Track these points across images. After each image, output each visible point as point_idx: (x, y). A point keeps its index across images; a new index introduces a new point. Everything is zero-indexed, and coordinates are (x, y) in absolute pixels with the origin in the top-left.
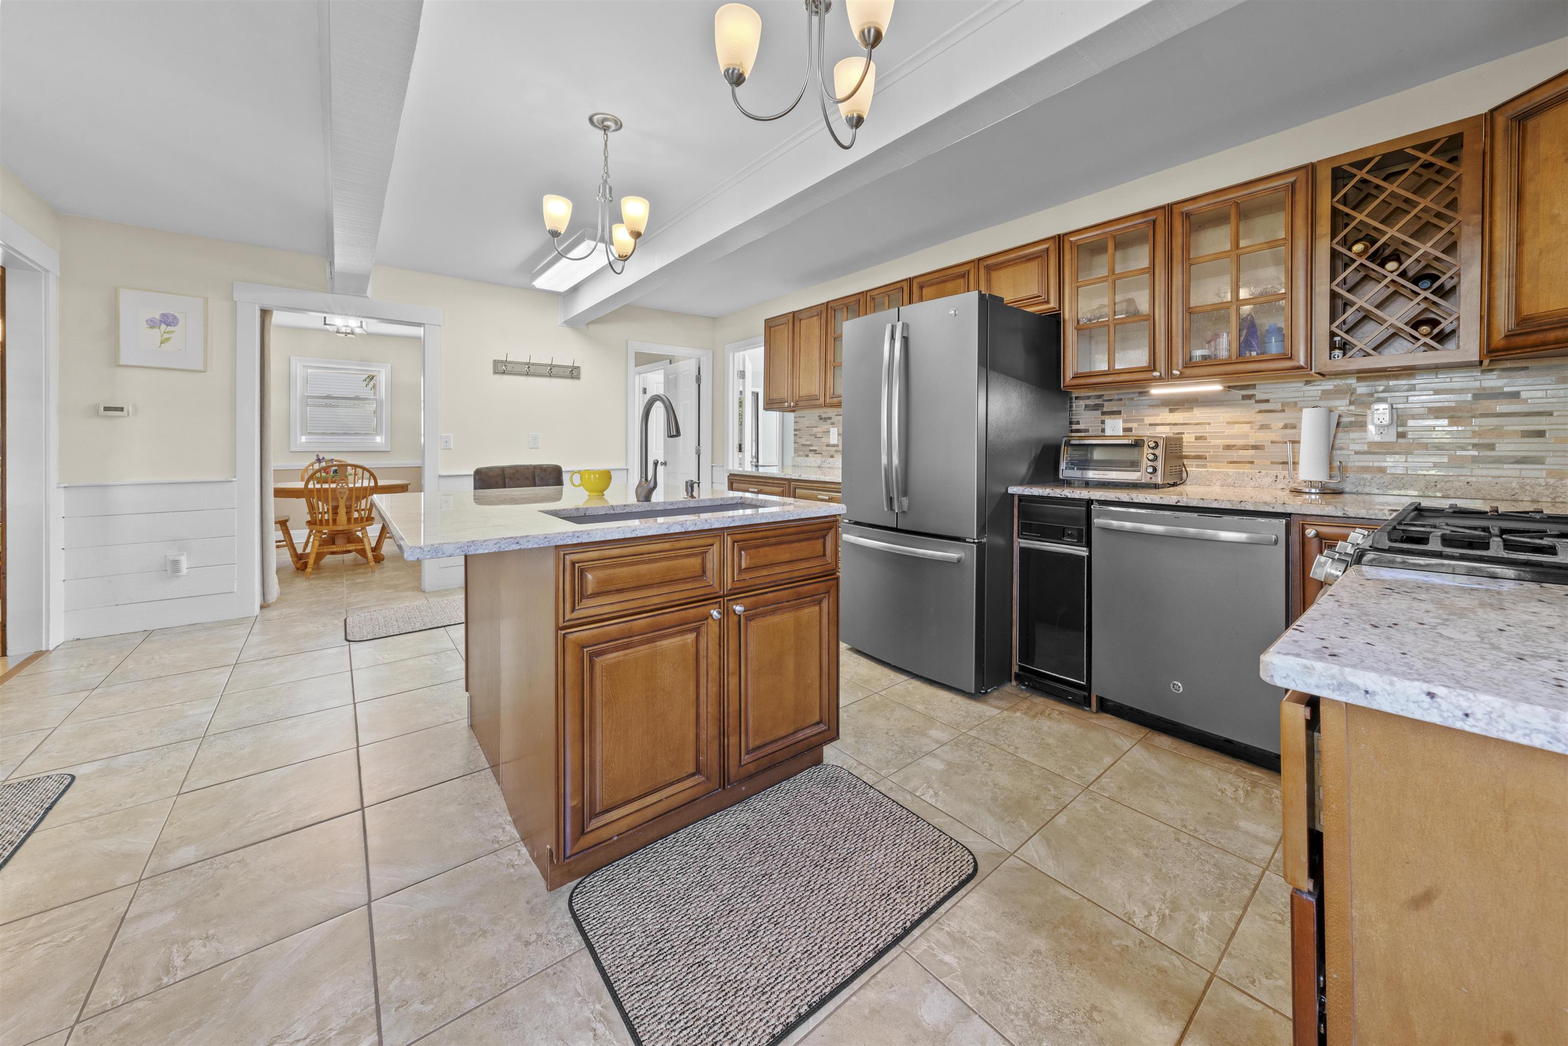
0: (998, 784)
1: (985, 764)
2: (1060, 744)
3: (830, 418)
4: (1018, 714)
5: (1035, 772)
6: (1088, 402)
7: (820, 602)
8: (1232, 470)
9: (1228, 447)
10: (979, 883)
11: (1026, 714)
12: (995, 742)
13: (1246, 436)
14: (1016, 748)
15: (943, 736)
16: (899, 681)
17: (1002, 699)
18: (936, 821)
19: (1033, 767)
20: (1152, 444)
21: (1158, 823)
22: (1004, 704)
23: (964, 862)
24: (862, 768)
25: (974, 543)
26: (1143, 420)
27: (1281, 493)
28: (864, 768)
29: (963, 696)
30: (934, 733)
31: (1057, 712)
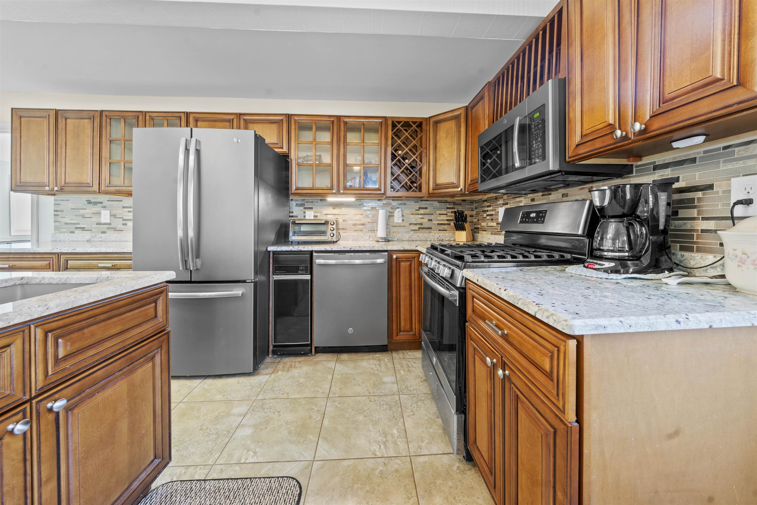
0: (288, 422)
1: (275, 413)
2: (307, 379)
3: (101, 203)
4: (280, 373)
5: (303, 403)
6: (297, 202)
7: (153, 358)
8: (355, 234)
9: (355, 225)
10: (306, 494)
11: (283, 371)
12: (275, 396)
13: (360, 220)
14: (287, 394)
15: (242, 409)
16: (195, 385)
17: (267, 368)
18: (263, 473)
19: (300, 400)
20: (332, 223)
21: (361, 397)
22: (269, 370)
23: (292, 488)
24: (191, 469)
25: (252, 282)
26: (322, 212)
27: (371, 242)
28: (192, 468)
29: (244, 376)
30: (236, 410)
31: (298, 363)
